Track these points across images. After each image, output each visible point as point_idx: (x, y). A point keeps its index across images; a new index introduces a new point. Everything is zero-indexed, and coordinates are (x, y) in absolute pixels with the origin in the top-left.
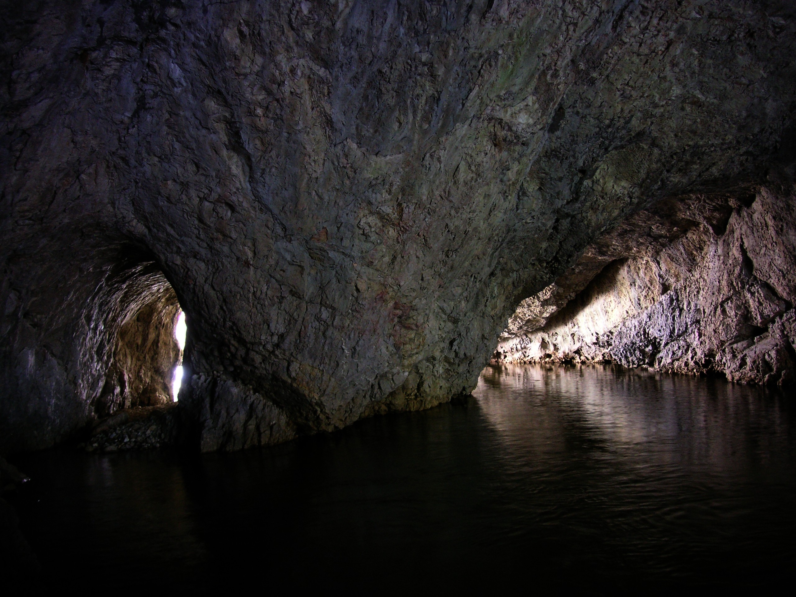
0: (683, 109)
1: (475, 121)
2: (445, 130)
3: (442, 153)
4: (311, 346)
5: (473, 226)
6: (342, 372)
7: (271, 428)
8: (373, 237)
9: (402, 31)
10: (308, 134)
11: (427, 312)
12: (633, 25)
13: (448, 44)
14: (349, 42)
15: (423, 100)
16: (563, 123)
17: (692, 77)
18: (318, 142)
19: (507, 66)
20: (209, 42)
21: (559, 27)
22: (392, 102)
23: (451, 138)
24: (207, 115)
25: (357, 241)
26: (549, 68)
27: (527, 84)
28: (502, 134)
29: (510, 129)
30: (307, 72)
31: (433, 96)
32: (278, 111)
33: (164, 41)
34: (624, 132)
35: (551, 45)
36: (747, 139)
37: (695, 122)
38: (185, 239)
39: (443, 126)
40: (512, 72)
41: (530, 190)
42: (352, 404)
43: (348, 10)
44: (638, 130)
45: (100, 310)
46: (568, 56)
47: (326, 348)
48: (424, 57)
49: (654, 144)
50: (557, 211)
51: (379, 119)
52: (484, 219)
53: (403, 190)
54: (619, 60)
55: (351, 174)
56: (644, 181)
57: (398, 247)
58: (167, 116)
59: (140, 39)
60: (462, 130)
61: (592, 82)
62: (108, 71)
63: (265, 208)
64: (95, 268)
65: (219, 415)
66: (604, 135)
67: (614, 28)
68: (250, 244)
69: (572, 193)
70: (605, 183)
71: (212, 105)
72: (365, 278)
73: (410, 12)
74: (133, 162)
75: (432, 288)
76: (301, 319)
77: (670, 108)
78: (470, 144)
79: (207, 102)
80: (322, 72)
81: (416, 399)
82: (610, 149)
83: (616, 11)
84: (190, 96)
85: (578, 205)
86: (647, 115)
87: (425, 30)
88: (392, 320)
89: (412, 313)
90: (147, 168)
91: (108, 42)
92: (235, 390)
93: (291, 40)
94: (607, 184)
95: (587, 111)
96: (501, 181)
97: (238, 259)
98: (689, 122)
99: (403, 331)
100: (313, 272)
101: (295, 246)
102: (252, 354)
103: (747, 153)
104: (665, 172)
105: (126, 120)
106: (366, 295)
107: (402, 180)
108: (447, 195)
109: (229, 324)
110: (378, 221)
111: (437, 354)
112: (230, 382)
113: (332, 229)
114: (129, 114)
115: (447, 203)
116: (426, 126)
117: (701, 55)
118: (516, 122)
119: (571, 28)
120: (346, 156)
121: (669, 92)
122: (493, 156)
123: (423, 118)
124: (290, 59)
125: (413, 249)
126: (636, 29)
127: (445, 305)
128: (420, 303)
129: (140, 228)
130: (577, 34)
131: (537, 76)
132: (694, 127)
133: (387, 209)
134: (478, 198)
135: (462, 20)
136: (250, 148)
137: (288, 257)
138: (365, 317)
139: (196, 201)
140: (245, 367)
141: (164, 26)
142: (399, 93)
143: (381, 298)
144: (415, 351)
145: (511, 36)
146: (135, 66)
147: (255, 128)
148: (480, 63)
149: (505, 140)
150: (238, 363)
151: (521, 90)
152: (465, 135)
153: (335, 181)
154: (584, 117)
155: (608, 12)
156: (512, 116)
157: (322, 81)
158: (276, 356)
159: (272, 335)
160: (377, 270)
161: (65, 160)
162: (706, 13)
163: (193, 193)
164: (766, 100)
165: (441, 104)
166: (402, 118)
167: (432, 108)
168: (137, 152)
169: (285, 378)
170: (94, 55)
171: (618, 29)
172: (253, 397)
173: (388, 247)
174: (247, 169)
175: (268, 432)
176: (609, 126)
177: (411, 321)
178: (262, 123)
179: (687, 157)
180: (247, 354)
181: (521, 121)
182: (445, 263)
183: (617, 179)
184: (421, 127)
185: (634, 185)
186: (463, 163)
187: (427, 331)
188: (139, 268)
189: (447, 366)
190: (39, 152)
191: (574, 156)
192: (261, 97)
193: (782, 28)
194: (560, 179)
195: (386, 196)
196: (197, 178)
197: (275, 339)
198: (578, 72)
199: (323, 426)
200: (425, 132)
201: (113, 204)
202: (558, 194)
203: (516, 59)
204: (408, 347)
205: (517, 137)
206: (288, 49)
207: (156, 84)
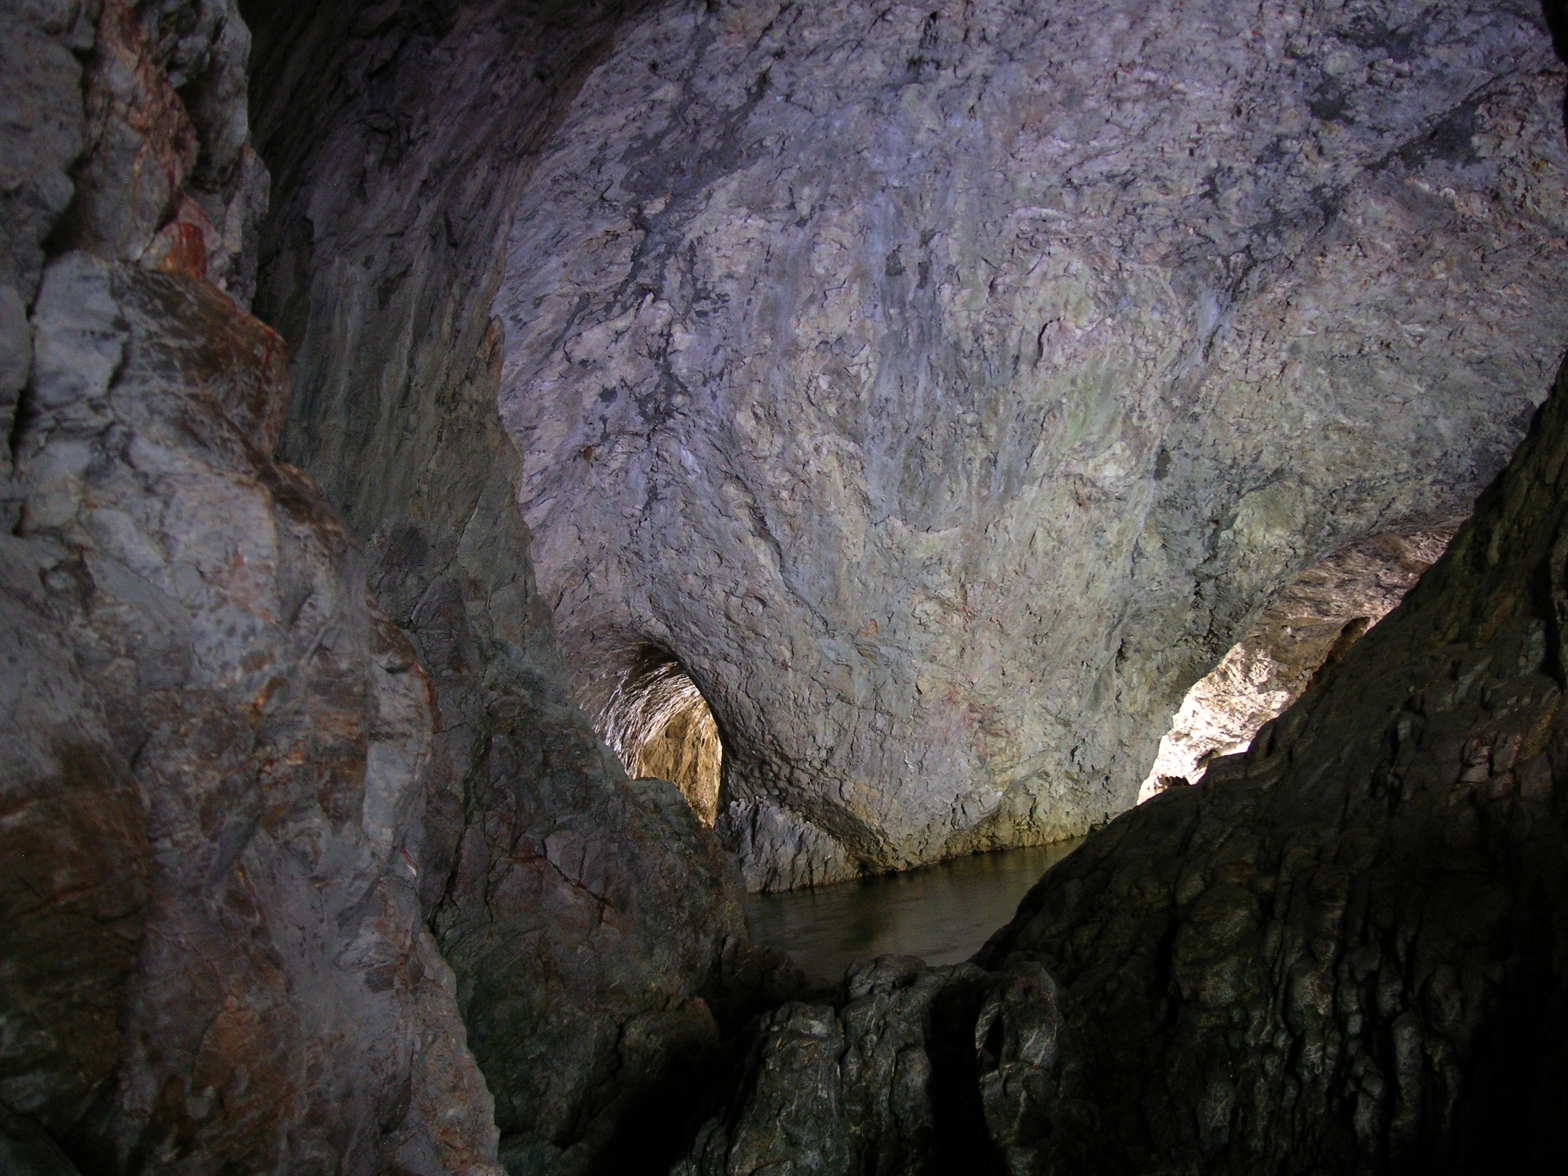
0: (1326, 438)
1: (1046, 480)
2: (1009, 493)
3: (1008, 522)
4: (866, 760)
5: (1066, 602)
6: (906, 792)
7: (826, 863)
8: (934, 627)
9: (939, 393)
10: (843, 514)
11: (1019, 713)
12: (1230, 350)
13: (997, 400)
14: (878, 412)
15: (977, 464)
16: (1170, 467)
17: (1327, 400)
18: (855, 523)
19: (1076, 416)
20: (722, 427)
21: (1135, 364)
22: (939, 470)
23: (1017, 504)
24: (726, 503)
25: (913, 634)
26: (1132, 410)
27: (1108, 430)
28: (1085, 492)
29: (1094, 485)
30: (834, 448)
31: (988, 459)
32: (805, 494)
33: (672, 430)
34: (1254, 472)
35: (1128, 385)
36: (1429, 465)
37: (1348, 452)
38: (710, 638)
39: (1006, 491)
40: (1084, 421)
41: (1149, 549)
42: (927, 833)
43: (872, 380)
44: (1274, 467)
45: (616, 724)
46: (1153, 395)
47: (885, 763)
48: (970, 418)
49: (1302, 481)
50: (1193, 573)
51: (926, 491)
52: (1082, 594)
53: (966, 569)
54: (1222, 391)
55: (899, 556)
56: (1304, 527)
57: (967, 636)
58: (682, 506)
59: (646, 431)
60: (1030, 492)
61: (1195, 418)
62: (614, 465)
63: (800, 601)
64: (608, 673)
65: (761, 848)
66: (1228, 477)
67: (1206, 357)
68: (786, 643)
69: (1207, 549)
70: (1251, 534)
71: (731, 490)
72: (927, 676)
73: (946, 373)
74: (647, 557)
75: (1020, 684)
76: (852, 729)
77: (1309, 438)
78: (1046, 507)
79: (724, 488)
80: (851, 447)
81: (1030, 829)
82: (1243, 492)
83: (1202, 339)
84: (706, 483)
85: (1218, 564)
86: (1282, 450)
87: (966, 390)
88: (970, 725)
89: (997, 716)
90: (664, 562)
91: (612, 437)
92: (780, 818)
93: (812, 417)
94: (1255, 534)
95: (1198, 452)
96: (1098, 545)
97: (774, 660)
98: (1340, 453)
99: (989, 738)
100: (865, 672)
101: (840, 643)
102: (798, 773)
103: (1435, 482)
104: (1329, 514)
105: (637, 513)
106: (930, 696)
107: (963, 556)
108: (1023, 570)
109: (768, 737)
110: (937, 607)
111: (1050, 768)
112: (774, 809)
113: (882, 620)
114: (640, 507)
115: (1024, 579)
116: (985, 493)
117: (1332, 374)
118: (1101, 476)
119: (1150, 364)
120: (890, 535)
121: (1301, 419)
122: (1078, 518)
123: (979, 485)
124: (813, 437)
125: (986, 638)
126: (1235, 354)
127: (1049, 704)
128: (1007, 703)
129: (659, 628)
130: (1160, 368)
131: (1120, 419)
132: (1348, 458)
133: (948, 593)
134: (1067, 568)
135: (1010, 373)
136: (777, 535)
137: (832, 656)
138: (931, 724)
139: (722, 596)
140: (791, 789)
141: (671, 416)
142: (947, 459)
143: (950, 699)
144: (1008, 764)
145: (1073, 382)
146: (643, 456)
147: (780, 512)
148: (1042, 414)
149: (1089, 499)
150: (782, 784)
151: (1102, 438)
152: (1036, 498)
153: (881, 564)
154: (1197, 458)
155: (1192, 341)
156: (1095, 469)
157: (852, 457)
158: (826, 775)
159: (819, 749)
160: (943, 666)
161: (571, 559)
162: (1321, 328)
163: (717, 587)
164: (1435, 417)
165: (999, 465)
166: (954, 486)
167: (989, 472)
168: (652, 546)
169: (837, 800)
170: (598, 451)
171: (1211, 358)
172: (803, 826)
173: (953, 637)
174: (777, 557)
175: (822, 869)
176: (1232, 467)
177: (999, 726)
178: (789, 506)
179: (1351, 495)
180: (792, 773)
181: (1107, 473)
182: (1033, 652)
183: (1269, 527)
184: (979, 494)
185: (1293, 533)
186: (1040, 529)
187: (1021, 739)
188: (663, 670)
189: (1071, 784)
190: (543, 554)
191: (1196, 505)
192: (785, 479)
193: (1423, 337)
194: (1187, 533)
195: (945, 577)
196: (720, 571)
197: (823, 754)
198: (1174, 410)
199: (891, 862)
200: (984, 500)
201: (628, 603)
202: (1189, 551)
203: (1087, 406)
204: (997, 759)
205: (1105, 494)
206: (811, 426)
207: (667, 473)
